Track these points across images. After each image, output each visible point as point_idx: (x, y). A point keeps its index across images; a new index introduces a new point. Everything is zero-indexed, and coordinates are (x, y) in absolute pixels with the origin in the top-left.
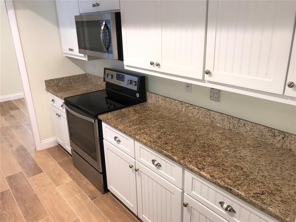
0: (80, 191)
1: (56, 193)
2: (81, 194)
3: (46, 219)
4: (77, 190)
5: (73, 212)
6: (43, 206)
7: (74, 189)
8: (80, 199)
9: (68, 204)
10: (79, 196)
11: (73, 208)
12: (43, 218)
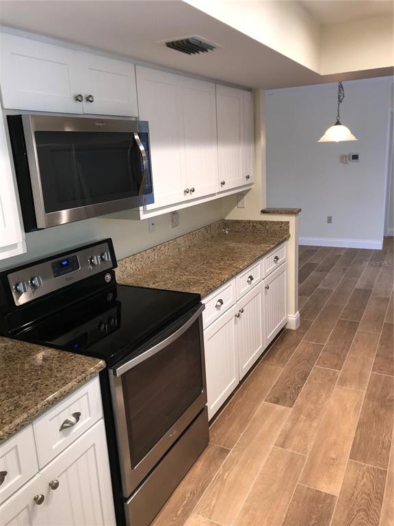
0: (219, 477)
1: (246, 513)
2: (224, 473)
3: (305, 483)
4: (218, 485)
5: (268, 459)
6: (289, 509)
7: (217, 492)
8: (236, 469)
9: (258, 475)
10: (228, 475)
11: (261, 464)
12: (308, 489)
